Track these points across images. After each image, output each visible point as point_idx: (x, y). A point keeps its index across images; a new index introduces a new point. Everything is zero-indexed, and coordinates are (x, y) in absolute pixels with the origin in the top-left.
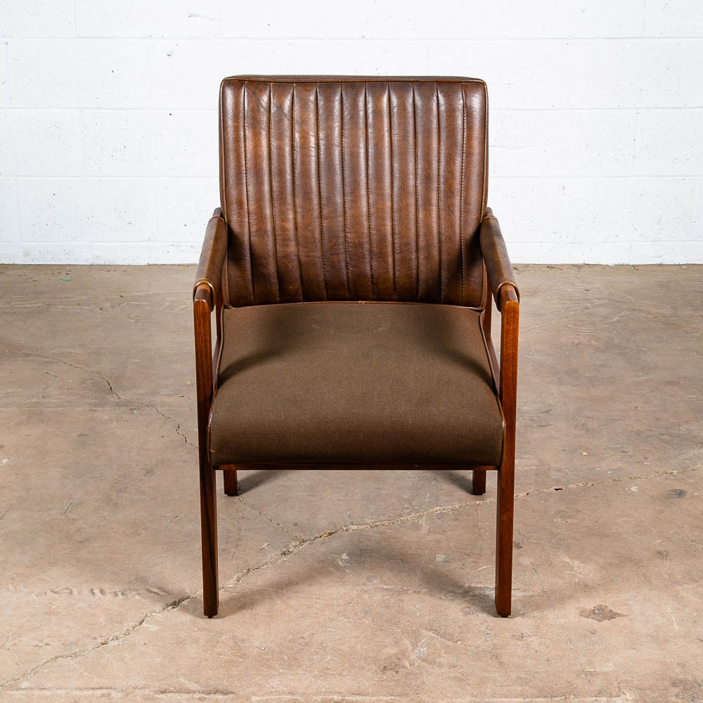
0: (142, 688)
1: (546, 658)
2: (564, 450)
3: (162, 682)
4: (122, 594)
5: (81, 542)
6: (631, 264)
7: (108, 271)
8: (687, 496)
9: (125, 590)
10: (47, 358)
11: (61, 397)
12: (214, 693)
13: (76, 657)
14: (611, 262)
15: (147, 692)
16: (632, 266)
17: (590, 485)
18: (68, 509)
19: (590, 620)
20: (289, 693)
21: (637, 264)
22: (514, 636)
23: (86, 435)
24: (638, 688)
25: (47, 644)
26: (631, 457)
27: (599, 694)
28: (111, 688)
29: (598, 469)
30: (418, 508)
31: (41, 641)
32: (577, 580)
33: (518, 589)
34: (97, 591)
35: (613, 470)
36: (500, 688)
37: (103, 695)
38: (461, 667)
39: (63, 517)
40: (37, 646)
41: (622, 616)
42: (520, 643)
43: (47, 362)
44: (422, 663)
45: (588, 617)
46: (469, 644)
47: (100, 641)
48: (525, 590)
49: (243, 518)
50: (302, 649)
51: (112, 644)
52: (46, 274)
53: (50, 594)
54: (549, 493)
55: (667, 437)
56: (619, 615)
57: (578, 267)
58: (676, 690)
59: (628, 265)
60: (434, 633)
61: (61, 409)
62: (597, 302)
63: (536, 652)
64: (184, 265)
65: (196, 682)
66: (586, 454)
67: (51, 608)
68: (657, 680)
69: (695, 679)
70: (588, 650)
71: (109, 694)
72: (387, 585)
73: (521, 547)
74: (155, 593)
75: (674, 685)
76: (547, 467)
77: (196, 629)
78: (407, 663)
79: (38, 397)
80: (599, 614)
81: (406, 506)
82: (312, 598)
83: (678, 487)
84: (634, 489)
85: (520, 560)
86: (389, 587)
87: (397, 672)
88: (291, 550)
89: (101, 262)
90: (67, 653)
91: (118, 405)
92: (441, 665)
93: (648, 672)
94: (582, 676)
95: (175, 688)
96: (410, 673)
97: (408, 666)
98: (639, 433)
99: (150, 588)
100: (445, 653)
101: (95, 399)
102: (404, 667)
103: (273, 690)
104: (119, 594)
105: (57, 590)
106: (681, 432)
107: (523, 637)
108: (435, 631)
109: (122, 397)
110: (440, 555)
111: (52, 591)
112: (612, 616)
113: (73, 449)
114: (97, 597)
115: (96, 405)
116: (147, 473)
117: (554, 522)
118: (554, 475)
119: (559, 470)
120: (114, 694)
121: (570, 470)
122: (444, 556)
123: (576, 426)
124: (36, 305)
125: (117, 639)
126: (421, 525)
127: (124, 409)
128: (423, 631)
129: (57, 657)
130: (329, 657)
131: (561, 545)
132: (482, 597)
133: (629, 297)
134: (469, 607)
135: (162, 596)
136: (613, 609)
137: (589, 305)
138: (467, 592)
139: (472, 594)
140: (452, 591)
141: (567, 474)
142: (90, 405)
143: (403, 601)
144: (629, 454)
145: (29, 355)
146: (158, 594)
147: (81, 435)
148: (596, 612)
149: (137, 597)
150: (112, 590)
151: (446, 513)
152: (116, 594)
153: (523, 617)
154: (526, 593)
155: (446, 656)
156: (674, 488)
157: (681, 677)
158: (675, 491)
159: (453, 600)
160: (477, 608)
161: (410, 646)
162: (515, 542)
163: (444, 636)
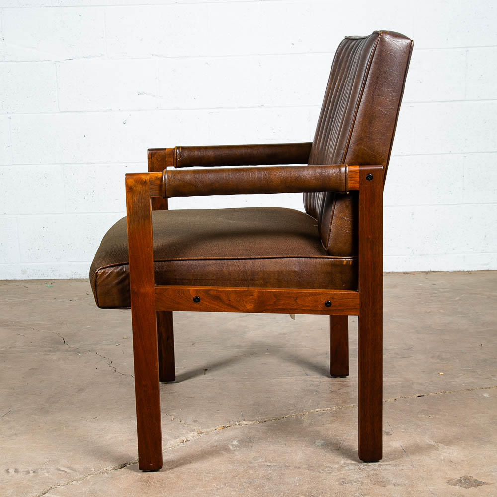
2: (424, 372)
4: (34, 472)
5: (10, 436)
6: (466, 270)
9: (37, 470)
10: (22, 326)
11: (24, 347)
14: (451, 269)
16: (467, 271)
17: (447, 392)
18: (6, 415)
19: (457, 487)
21: (470, 270)
23: (36, 369)
26: (480, 375)
29: (454, 383)
30: (301, 409)
32: (442, 458)
34: (12, 471)
35: (467, 383)
41: (487, 484)
43: (20, 329)
45: (455, 485)
48: (396, 465)
52: (36, 285)
54: (413, 399)
56: (484, 483)
57: (427, 273)
59: (464, 271)
61: (21, 354)
62: (442, 290)
66: (442, 373)
72: (271, 462)
73: (391, 435)
74: (63, 471)
76: (411, 382)
79: (6, 348)
80: (465, 482)
81: (291, 408)
82: (202, 473)
84: (486, 395)
85: (390, 444)
86: (273, 464)
88: (189, 439)
89: (78, 277)
91: (67, 351)
98: (485, 361)
99: (60, 468)
101: (50, 348)
104: (31, 472)
109: (71, 346)
110: (319, 441)
112: (478, 484)
113: (23, 377)
114: (10, 475)
115: (50, 351)
116: (79, 391)
117: (418, 417)
118: (416, 387)
119: (421, 384)
121: (430, 384)
122: (323, 442)
123: (433, 357)
124: (23, 300)
126: (304, 421)
127: (71, 353)
131: (426, 433)
132: (356, 470)
133: (467, 287)
134: (344, 478)
135: (70, 473)
136: (477, 479)
137: (436, 292)
138: (343, 467)
139: (347, 468)
140: (329, 467)
141: (427, 386)
142: (45, 351)
143: (284, 474)
144: (479, 373)
145: (8, 325)
146: (66, 472)
147: (33, 369)
148: (463, 481)
149: (47, 474)
150: (26, 470)
151: (325, 413)
152: (28, 472)
153: (395, 484)
154: (397, 468)
159: (330, 473)
160: (352, 479)
162: (385, 431)
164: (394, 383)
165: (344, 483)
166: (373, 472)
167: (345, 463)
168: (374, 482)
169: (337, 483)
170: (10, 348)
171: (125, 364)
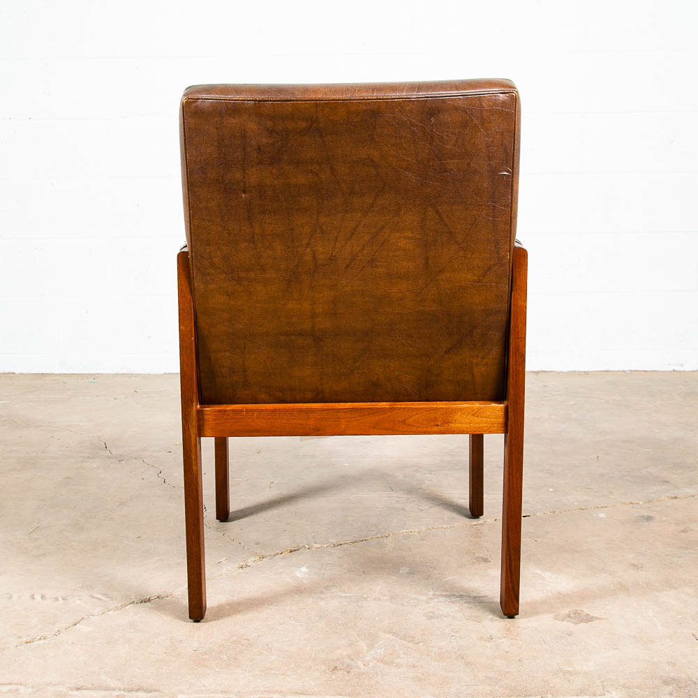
0: (56, 685)
1: (518, 658)
2: (530, 488)
4: (64, 599)
5: (37, 557)
6: (582, 370)
8: (655, 521)
9: (67, 596)
11: (58, 452)
12: (136, 691)
14: (564, 370)
15: (61, 688)
16: (583, 372)
17: (557, 512)
18: (34, 531)
19: (565, 623)
20: (222, 692)
21: (587, 370)
22: (481, 638)
23: (71, 478)
24: (625, 687)
26: (596, 492)
27: (581, 692)
28: (21, 684)
29: (565, 501)
30: (384, 530)
32: (549, 589)
34: (38, 597)
35: (580, 501)
36: (465, 687)
37: (10, 691)
38: (422, 667)
39: (27, 537)
41: (600, 619)
42: (488, 644)
43: (54, 430)
44: (378, 663)
45: (562, 620)
46: (431, 645)
47: (24, 639)
50: (245, 650)
51: (37, 643)
52: (76, 378)
55: (629, 478)
56: (596, 618)
57: (536, 372)
58: (669, 688)
59: (580, 371)
60: (393, 635)
61: (55, 460)
62: (554, 393)
63: (507, 652)
65: (119, 680)
66: (552, 490)
68: (646, 679)
69: (689, 678)
70: (564, 650)
71: (17, 690)
72: (346, 593)
73: (489, 562)
74: (98, 598)
75: (666, 683)
77: (132, 631)
78: (360, 664)
79: (37, 453)
80: (575, 617)
81: (372, 529)
83: (646, 513)
84: (602, 515)
86: (348, 595)
87: (348, 672)
88: (249, 564)
89: (126, 372)
91: (108, 457)
92: (398, 666)
93: (634, 670)
94: (560, 675)
95: (93, 685)
96: (364, 674)
97: (362, 667)
98: (601, 475)
99: (93, 595)
100: (404, 654)
101: (90, 453)
102: (357, 667)
103: (203, 688)
104: (60, 599)
106: (643, 474)
107: (492, 639)
108: (394, 634)
109: (114, 452)
110: (404, 568)
113: (56, 488)
114: (37, 602)
115: (88, 458)
116: (120, 505)
119: (527, 502)
120: (22, 689)
121: (537, 502)
122: (408, 569)
123: (541, 471)
124: (60, 397)
125: (44, 638)
126: (386, 544)
127: (114, 460)
128: (381, 634)
130: (274, 657)
132: (447, 603)
133: (583, 390)
134: (432, 612)
135: (104, 601)
136: (589, 613)
137: (547, 395)
138: (431, 598)
139: (436, 600)
140: (415, 599)
141: (534, 505)
142: (83, 457)
143: (362, 607)
144: (594, 490)
145: (41, 426)
146: (101, 600)
147: (67, 478)
148: (572, 615)
149: (78, 602)
150: (54, 596)
151: (412, 535)
152: (57, 599)
153: (492, 620)
155: (405, 657)
156: (642, 514)
157: (673, 675)
158: (643, 516)
159: (415, 606)
160: (441, 613)
161: (365, 648)
162: (483, 558)
163: (404, 638)
164: (494, 501)
165: (432, 617)
166: (466, 605)
167: (434, 595)
168: (467, 617)
169: (424, 618)
170: (43, 453)
171: (176, 474)
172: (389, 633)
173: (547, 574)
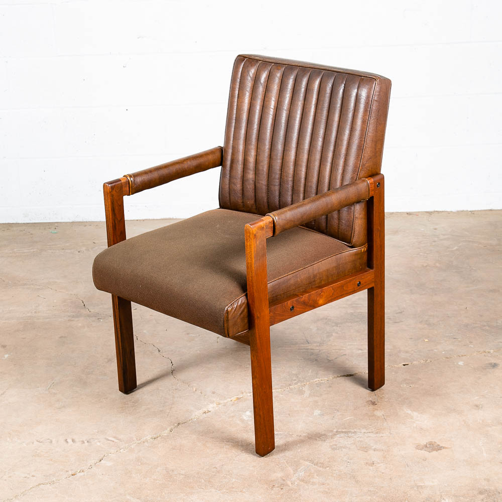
1: (389, 477)
2: (411, 338)
3: (114, 499)
4: (88, 442)
5: (59, 408)
6: (469, 210)
7: (85, 226)
8: (499, 368)
9: (90, 439)
10: (39, 286)
11: (48, 312)
13: (53, 484)
14: (454, 209)
16: (470, 211)
17: (429, 361)
18: (50, 387)
19: (423, 451)
21: (474, 210)
22: (367, 463)
23: (65, 337)
24: (455, 496)
25: (33, 476)
26: (460, 342)
29: (435, 351)
30: (303, 380)
31: (29, 474)
32: (415, 425)
33: (372, 432)
34: (70, 441)
35: (447, 351)
36: (355, 498)
38: (328, 484)
39: (47, 392)
40: (26, 477)
41: (446, 448)
42: (371, 468)
43: (39, 289)
44: (300, 482)
45: (421, 450)
46: (334, 469)
47: (70, 473)
48: (377, 433)
49: (176, 389)
50: (215, 475)
51: (79, 475)
52: (40, 229)
53: (36, 443)
54: (399, 368)
55: (487, 328)
56: (444, 448)
57: (430, 213)
58: (482, 497)
59: (467, 211)
60: (310, 462)
62: (442, 237)
63: (383, 473)
64: (140, 220)
66: (427, 340)
67: (36, 452)
68: (469, 490)
69: (496, 490)
70: (420, 471)
72: (278, 431)
73: (376, 404)
74: (111, 440)
75: (481, 493)
76: (398, 350)
77: (140, 464)
78: (289, 483)
79: (31, 313)
80: (430, 447)
81: (294, 378)
82: (223, 441)
83: (493, 361)
84: (461, 363)
85: (375, 413)
87: (282, 489)
88: (209, 410)
89: (81, 220)
90: (47, 482)
91: (89, 316)
92: (313, 484)
93: (462, 485)
94: (415, 489)
96: (291, 490)
97: (290, 485)
98: (466, 326)
99: (107, 438)
100: (317, 475)
101: (73, 312)
102: (287, 485)
104: (86, 442)
105: (42, 440)
106: (498, 324)
107: (373, 464)
108: (312, 461)
109: (92, 311)
110: (317, 411)
111: (37, 441)
112: (439, 448)
113: (56, 347)
114: (70, 445)
115: (73, 317)
117: (401, 387)
118: (403, 355)
119: (407, 352)
121: (414, 352)
122: (320, 411)
123: (421, 322)
124: (32, 250)
125: (83, 471)
126: (305, 391)
127: (94, 319)
128: (301, 461)
129: (40, 484)
130: (234, 480)
131: (405, 402)
132: (345, 437)
133: (466, 233)
134: (336, 445)
135: (116, 442)
136: (440, 444)
137: (436, 239)
138: (335, 434)
139: (338, 436)
141: (412, 354)
142: (69, 316)
144: (459, 340)
146: (113, 441)
147: (62, 337)
148: (428, 446)
149: (98, 444)
150: (81, 440)
151: (322, 383)
152: (83, 442)
153: (375, 450)
154: (378, 435)
155: (317, 477)
156: (490, 362)
157: (486, 488)
158: (491, 364)
159: (325, 440)
160: (341, 445)
161: (292, 472)
162: (371, 401)
163: (316, 464)
165: (334, 449)
166: (358, 439)
167: (337, 432)
168: (358, 448)
169: (330, 449)
170: (35, 312)
171: (145, 331)
172: (307, 460)
173: (415, 414)
